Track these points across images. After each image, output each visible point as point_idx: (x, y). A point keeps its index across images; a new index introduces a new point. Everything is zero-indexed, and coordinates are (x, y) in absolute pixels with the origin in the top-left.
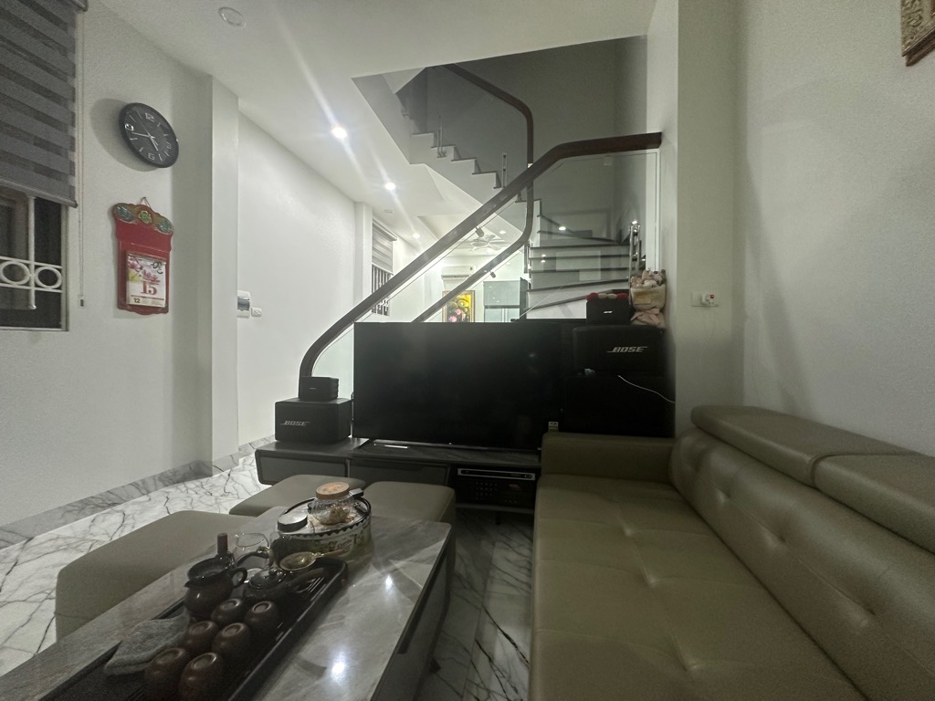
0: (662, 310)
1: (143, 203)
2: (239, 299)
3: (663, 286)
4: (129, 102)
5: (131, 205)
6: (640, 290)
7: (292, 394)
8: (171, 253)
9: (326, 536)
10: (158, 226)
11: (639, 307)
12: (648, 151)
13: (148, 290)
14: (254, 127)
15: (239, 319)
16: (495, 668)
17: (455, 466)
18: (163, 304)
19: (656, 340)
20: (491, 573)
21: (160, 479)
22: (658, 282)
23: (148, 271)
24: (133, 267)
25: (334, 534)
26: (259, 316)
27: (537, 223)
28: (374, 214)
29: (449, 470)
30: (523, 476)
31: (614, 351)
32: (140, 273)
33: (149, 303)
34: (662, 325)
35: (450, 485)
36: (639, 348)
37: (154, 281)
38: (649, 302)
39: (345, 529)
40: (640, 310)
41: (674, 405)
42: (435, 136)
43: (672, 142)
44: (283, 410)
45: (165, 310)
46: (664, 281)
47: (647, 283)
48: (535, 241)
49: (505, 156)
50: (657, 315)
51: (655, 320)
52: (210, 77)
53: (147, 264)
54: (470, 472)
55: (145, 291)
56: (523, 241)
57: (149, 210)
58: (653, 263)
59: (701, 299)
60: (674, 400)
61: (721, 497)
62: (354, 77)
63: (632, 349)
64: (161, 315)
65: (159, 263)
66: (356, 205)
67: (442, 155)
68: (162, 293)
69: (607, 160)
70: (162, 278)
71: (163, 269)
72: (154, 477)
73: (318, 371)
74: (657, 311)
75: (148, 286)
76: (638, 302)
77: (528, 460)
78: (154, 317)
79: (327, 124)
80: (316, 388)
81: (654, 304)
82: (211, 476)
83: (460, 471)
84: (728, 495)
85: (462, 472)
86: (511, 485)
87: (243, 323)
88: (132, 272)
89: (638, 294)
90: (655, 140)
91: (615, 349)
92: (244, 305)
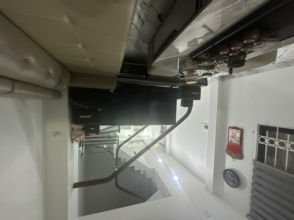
0: (73, 130)
1: (234, 159)
2: (208, 129)
3: (72, 138)
4: (236, 188)
5: (238, 159)
6: (81, 137)
7: (195, 102)
8: (227, 144)
9: (196, 68)
10: (230, 152)
11: (81, 131)
12: (78, 182)
13: (234, 134)
14: (201, 179)
15: (208, 123)
16: (138, 13)
17: (146, 79)
18: (230, 129)
19: (75, 119)
20: (135, 43)
21: (234, 76)
22: (74, 139)
23: (234, 140)
24: (238, 141)
26: (202, 123)
27: (115, 151)
28: (165, 151)
29: (148, 78)
30: (123, 74)
31: (90, 116)
32: (236, 139)
33: (234, 130)
34: (72, 125)
36: (81, 117)
37: (232, 137)
38: (77, 133)
39: (189, 70)
40: (81, 129)
41: (68, 98)
42: (146, 177)
43: (70, 187)
44: (198, 97)
45: (230, 127)
46: (72, 140)
47: (78, 139)
48: (115, 146)
49: (125, 172)
50: (75, 128)
51: (75, 126)
52: (213, 194)
53: (234, 142)
54: (141, 76)
55: (235, 134)
56: (119, 147)
57: (232, 157)
58: (76, 145)
59: (58, 135)
60: (69, 101)
61: (51, 72)
62: (171, 197)
63: (84, 117)
64: (231, 126)
65: (230, 142)
66: (170, 154)
67: (144, 171)
68: (230, 133)
69: (92, 178)
70: (230, 137)
71: (229, 140)
72: (236, 77)
73: (186, 109)
74: (75, 129)
75: (234, 135)
76: (81, 132)
77: (122, 80)
78: (233, 126)
79: (179, 180)
80: (187, 103)
81: (75, 132)
82: (219, 76)
83: (144, 77)
84: (48, 73)
85: (143, 77)
86: (127, 71)
87: (207, 121)
88: (239, 140)
89: (82, 135)
90: (76, 186)
91: (90, 117)
92: (206, 127)
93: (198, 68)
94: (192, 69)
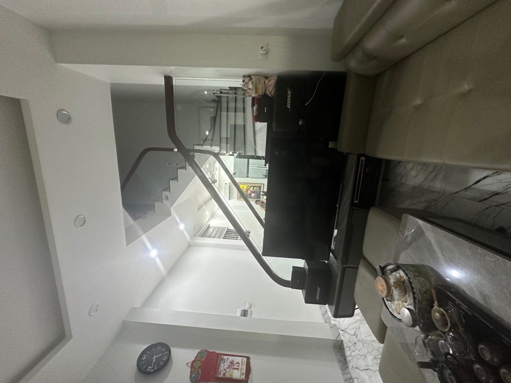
0: (266, 78)
1: (190, 365)
2: (241, 316)
3: (253, 77)
4: (136, 368)
5: (191, 372)
6: (254, 90)
8: (217, 352)
9: (416, 296)
10: (202, 358)
11: (263, 91)
12: (174, 84)
13: (237, 367)
14: (149, 301)
15: (253, 317)
16: (505, 192)
17: (352, 204)
18: (245, 359)
19: (284, 82)
20: (425, 187)
21: (344, 370)
22: (250, 80)
23: (226, 366)
24: (224, 374)
25: (415, 290)
26: (251, 305)
27: (206, 148)
28: (195, 236)
29: (354, 208)
30: (362, 165)
31: (289, 107)
32: (228, 370)
33: (244, 367)
34: (276, 78)
35: (369, 209)
36: (289, 92)
37: (232, 363)
38: (262, 85)
39: (411, 283)
40: (266, 91)
41: (326, 72)
42: (156, 201)
43: (170, 70)
44: (309, 300)
45: (248, 358)
46: (250, 76)
47: (251, 86)
48: (216, 149)
49: (169, 164)
50: (269, 81)
51: (273, 82)
52: (124, 323)
53: (223, 367)
54: (357, 195)
55: (238, 369)
56: (216, 156)
57: (193, 362)
58: (238, 83)
59: (263, 54)
60: (322, 72)
61: (403, 41)
62: (125, 245)
63: (289, 96)
64: (251, 361)
65: (222, 359)
66: (190, 246)
67: (167, 198)
68: (239, 359)
69: (178, 108)
70: (231, 358)
71: (225, 357)
72: (343, 374)
74: (267, 81)
75: (235, 367)
76: (261, 92)
77: (351, 162)
78: (252, 365)
79: (149, 259)
80: (298, 280)
81: (262, 82)
82: (342, 341)
83: (355, 202)
84: (402, 37)
85: (356, 200)
86: (367, 171)
87: (255, 314)
88: (227, 375)
89: (256, 92)
90: (168, 80)
91: (288, 106)
92: (245, 313)
93: (417, 301)
94: (412, 288)
